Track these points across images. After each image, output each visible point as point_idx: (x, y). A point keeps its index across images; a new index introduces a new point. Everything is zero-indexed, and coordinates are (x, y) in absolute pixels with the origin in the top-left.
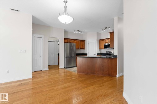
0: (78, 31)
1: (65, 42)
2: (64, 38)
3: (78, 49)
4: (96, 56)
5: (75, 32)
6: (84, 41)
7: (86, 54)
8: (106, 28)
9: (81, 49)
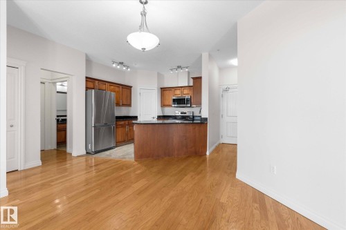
0: (121, 63)
1: (87, 88)
2: (87, 78)
3: (118, 104)
4: (155, 121)
5: (114, 65)
6: (129, 88)
7: (136, 118)
8: (179, 67)
9: (123, 105)
